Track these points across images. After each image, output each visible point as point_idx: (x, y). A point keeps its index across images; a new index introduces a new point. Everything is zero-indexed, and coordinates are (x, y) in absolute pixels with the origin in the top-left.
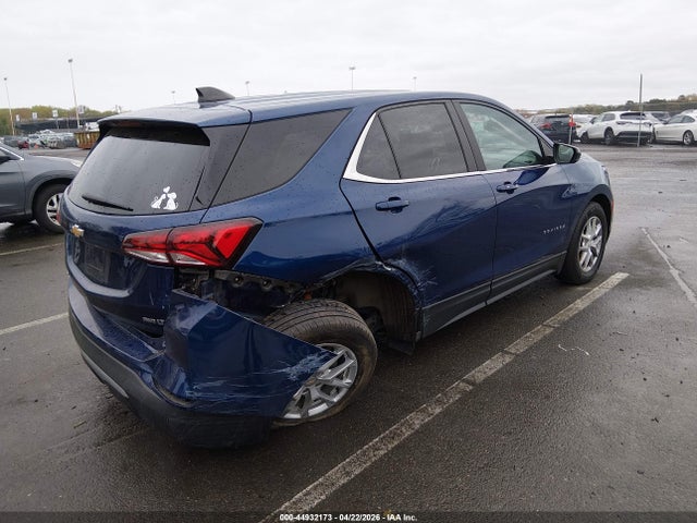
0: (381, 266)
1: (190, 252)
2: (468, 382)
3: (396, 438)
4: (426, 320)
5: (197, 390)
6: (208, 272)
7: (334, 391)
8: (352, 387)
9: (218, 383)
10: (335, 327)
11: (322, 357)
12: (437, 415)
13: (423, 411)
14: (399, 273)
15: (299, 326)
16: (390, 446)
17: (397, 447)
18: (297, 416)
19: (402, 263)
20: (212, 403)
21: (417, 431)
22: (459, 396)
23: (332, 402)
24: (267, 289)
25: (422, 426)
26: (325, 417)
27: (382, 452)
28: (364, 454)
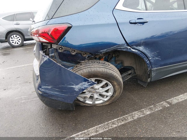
0: (130, 49)
1: (44, 37)
2: (168, 103)
3: (124, 121)
4: (153, 74)
5: (43, 88)
6: (50, 45)
7: (106, 96)
8: (112, 96)
9: (50, 87)
10: (99, 72)
11: (89, 83)
12: (147, 115)
13: (141, 112)
14: (139, 53)
15: (84, 70)
16: (120, 124)
17: (123, 125)
18: (91, 103)
19: (141, 48)
20: (48, 94)
21: (135, 120)
22: (161, 108)
23: (104, 100)
24: (74, 54)
25: (138, 118)
26: (101, 105)
27: (115, 126)
28: (107, 124)
